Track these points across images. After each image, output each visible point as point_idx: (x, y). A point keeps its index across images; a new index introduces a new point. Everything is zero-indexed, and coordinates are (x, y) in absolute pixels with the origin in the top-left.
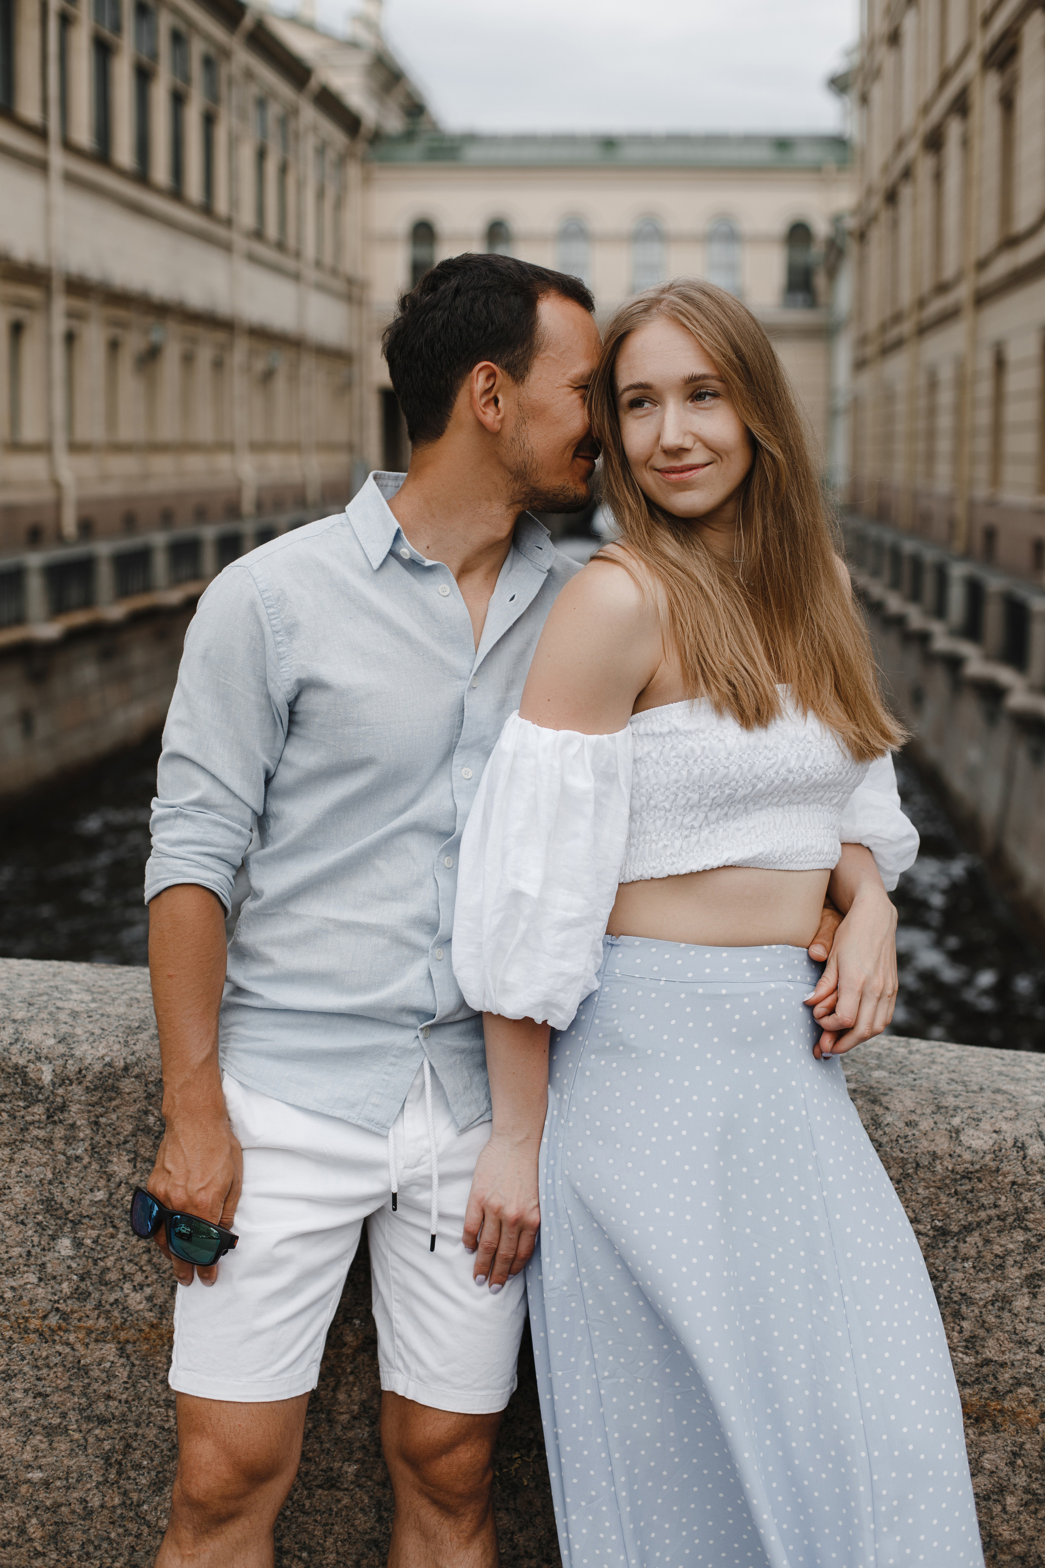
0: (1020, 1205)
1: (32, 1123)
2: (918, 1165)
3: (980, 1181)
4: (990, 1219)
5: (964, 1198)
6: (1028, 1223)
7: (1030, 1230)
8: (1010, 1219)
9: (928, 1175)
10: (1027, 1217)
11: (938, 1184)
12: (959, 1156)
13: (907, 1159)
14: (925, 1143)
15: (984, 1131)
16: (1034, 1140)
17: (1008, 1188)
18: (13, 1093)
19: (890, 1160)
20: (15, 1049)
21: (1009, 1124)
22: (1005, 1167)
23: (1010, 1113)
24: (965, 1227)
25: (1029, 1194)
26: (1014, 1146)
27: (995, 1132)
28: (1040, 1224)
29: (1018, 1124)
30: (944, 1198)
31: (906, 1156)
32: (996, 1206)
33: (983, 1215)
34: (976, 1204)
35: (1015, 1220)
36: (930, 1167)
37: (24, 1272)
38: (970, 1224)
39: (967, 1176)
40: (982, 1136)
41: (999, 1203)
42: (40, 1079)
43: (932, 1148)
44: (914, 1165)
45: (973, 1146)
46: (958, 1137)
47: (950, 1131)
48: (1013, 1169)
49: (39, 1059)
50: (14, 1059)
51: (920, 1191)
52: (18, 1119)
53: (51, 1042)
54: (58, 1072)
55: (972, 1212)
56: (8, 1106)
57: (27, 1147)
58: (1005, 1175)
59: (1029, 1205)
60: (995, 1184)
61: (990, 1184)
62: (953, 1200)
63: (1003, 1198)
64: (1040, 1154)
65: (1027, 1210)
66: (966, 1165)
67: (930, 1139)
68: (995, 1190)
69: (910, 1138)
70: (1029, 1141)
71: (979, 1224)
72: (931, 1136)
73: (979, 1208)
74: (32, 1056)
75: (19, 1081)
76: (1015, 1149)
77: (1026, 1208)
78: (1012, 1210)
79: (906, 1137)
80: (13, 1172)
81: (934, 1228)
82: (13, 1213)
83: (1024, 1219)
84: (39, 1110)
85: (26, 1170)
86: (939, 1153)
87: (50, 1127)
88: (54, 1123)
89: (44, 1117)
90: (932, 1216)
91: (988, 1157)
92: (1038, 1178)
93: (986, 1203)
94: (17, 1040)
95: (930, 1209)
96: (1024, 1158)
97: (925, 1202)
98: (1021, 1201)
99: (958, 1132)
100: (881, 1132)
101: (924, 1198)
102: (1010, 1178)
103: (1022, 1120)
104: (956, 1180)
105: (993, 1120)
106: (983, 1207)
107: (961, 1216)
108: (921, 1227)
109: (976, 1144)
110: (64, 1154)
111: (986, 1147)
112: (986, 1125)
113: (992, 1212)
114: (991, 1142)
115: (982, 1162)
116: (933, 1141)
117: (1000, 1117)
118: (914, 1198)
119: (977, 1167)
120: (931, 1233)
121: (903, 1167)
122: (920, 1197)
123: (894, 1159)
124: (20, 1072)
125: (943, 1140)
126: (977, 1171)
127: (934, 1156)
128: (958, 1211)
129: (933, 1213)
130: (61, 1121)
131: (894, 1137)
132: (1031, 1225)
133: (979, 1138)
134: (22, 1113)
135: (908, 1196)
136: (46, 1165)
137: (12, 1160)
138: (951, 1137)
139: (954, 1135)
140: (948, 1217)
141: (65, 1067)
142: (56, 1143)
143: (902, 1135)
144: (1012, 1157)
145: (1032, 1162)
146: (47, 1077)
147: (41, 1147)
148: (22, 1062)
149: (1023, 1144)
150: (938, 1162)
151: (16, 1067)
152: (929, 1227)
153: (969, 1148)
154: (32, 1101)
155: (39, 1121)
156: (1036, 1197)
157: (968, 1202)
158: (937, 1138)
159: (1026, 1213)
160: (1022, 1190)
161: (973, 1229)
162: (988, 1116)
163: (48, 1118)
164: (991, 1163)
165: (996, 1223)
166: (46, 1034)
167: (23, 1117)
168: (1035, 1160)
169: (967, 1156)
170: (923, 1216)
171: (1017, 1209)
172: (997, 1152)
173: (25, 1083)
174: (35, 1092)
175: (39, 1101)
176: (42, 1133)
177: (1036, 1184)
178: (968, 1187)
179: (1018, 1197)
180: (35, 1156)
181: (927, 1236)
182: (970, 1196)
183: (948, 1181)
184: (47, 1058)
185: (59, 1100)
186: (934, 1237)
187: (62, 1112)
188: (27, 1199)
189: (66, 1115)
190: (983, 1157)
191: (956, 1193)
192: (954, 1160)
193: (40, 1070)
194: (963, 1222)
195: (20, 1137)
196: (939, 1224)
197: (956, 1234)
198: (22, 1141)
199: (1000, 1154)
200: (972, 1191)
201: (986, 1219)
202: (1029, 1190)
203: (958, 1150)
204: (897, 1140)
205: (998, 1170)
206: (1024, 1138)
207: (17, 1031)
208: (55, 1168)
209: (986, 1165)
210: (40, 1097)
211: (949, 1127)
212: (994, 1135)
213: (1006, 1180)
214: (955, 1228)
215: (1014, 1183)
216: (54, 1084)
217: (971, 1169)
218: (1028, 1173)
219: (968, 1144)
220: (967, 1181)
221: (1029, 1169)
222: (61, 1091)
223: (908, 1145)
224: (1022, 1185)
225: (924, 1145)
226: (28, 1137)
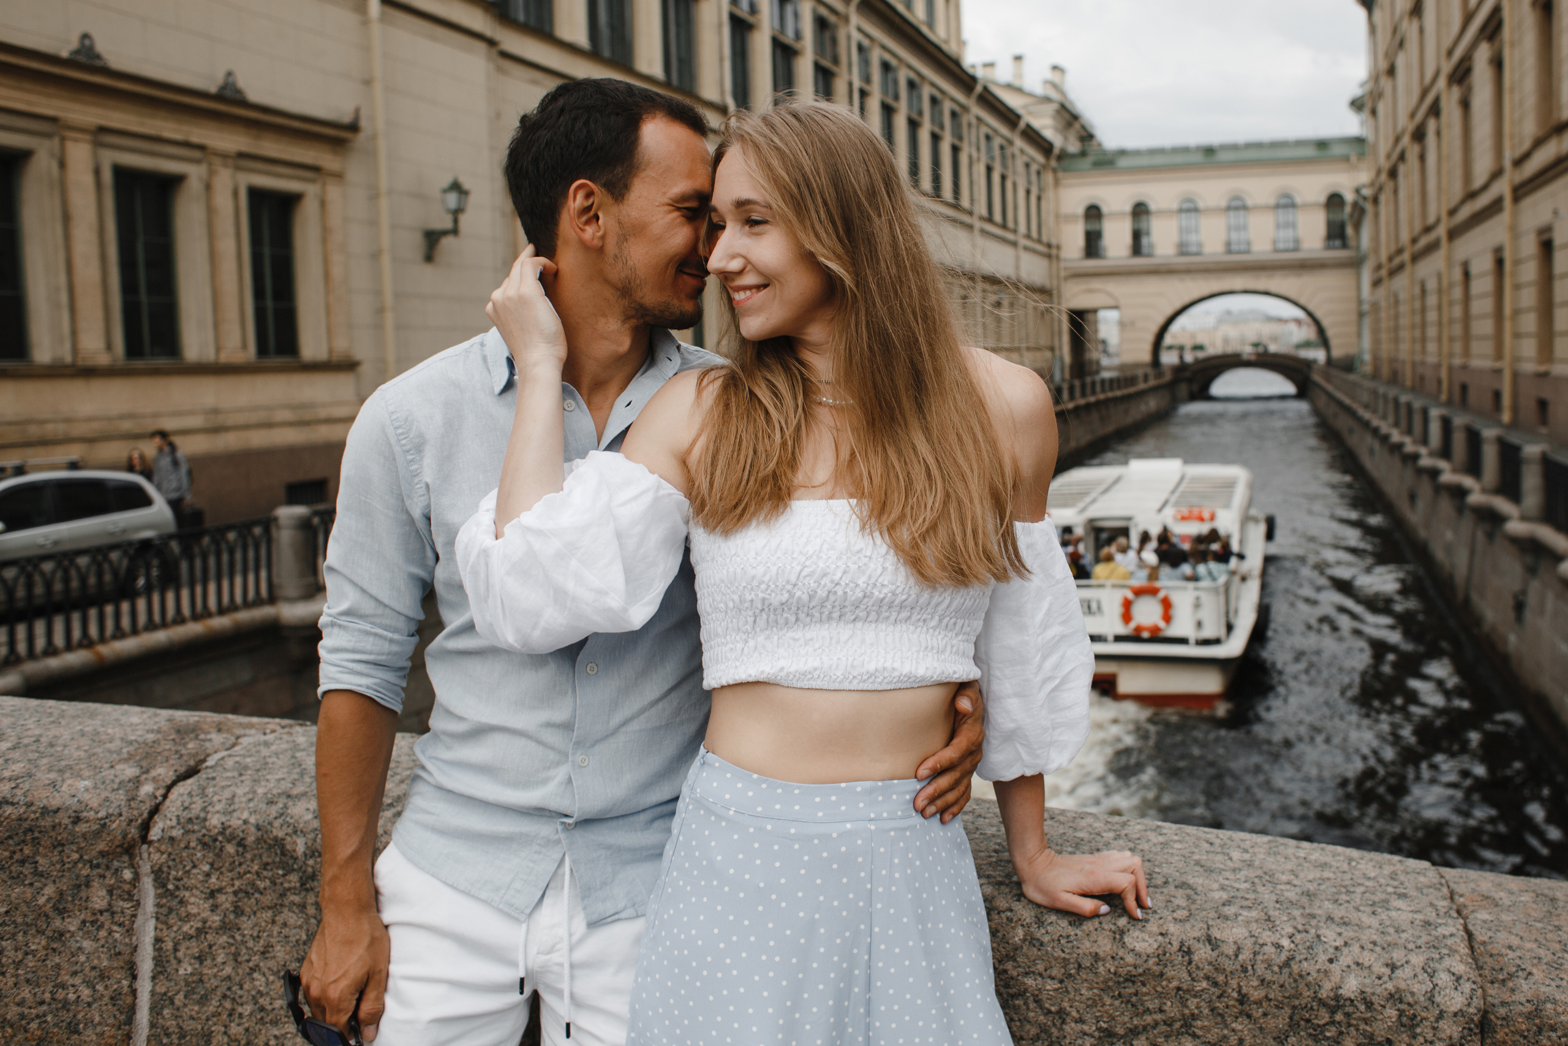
0: (1187, 1011)
1: (289, 889)
2: (1080, 966)
3: (1144, 984)
4: (1156, 1024)
5: (1128, 1001)
6: (1196, 1030)
7: (1199, 1037)
8: (1177, 1025)
9: (1091, 976)
10: (1195, 1023)
11: (1102, 986)
12: (1122, 959)
13: (1068, 960)
14: (1088, 944)
15: (1151, 934)
16: (1201, 945)
17: (1173, 993)
18: (274, 862)
19: (1051, 959)
20: (277, 824)
21: (1177, 927)
22: (1170, 972)
23: (1181, 914)
24: (1130, 1030)
25: (1196, 1000)
26: (1180, 950)
27: (1162, 934)
28: (1209, 1031)
29: (1188, 926)
30: (1108, 1001)
31: (1067, 957)
32: (1161, 1011)
33: (1148, 1019)
34: (1141, 1009)
35: (1182, 1026)
36: (1092, 969)
37: (285, 1023)
38: (1136, 1027)
39: (1130, 979)
40: (1147, 938)
41: (1165, 1008)
42: (294, 851)
43: (1095, 949)
44: (1076, 966)
45: (1137, 949)
46: (1121, 939)
47: (1114, 932)
48: (1178, 975)
49: (295, 832)
50: (275, 832)
51: (1083, 991)
52: (278, 887)
53: (309, 816)
54: (310, 844)
55: (1137, 1015)
56: (270, 874)
57: (286, 910)
58: (1169, 980)
59: (1196, 1011)
60: (1159, 989)
61: (1154, 988)
62: (1117, 1003)
63: (1169, 1003)
64: (1206, 959)
65: (1194, 1017)
66: (1129, 968)
67: (1092, 939)
68: (1160, 995)
69: (1072, 938)
70: (1195, 946)
71: (1145, 1028)
72: (1093, 937)
73: (1144, 1012)
74: (290, 830)
75: (278, 852)
76: (1180, 954)
77: (1193, 1015)
78: (1178, 1016)
79: (1068, 937)
80: (275, 933)
81: (1099, 1029)
82: (275, 969)
83: (1191, 1026)
84: (294, 878)
85: (286, 931)
86: (1101, 954)
87: (303, 893)
88: (307, 890)
89: (298, 885)
90: (1097, 1017)
91: (1151, 961)
92: (1204, 984)
93: (1151, 1007)
94: (282, 815)
95: (1095, 1010)
96: (1190, 963)
97: (1089, 1003)
98: (1187, 1007)
99: (1122, 933)
100: (1043, 931)
101: (1088, 999)
102: (1175, 984)
103: (1192, 921)
104: (1119, 983)
105: (1161, 922)
106: (1147, 1011)
107: (1126, 1019)
108: (1086, 1028)
109: (1140, 946)
110: (315, 918)
111: (1150, 951)
112: (1153, 927)
113: (1158, 1017)
114: (1155, 946)
115: (1145, 966)
116: (1096, 942)
117: (1170, 918)
118: (1077, 998)
119: (1141, 970)
120: (1096, 1034)
121: (1064, 967)
122: (1084, 998)
123: (1056, 959)
124: (279, 843)
125: (1106, 941)
126: (1140, 975)
127: (1096, 957)
128: (1123, 1013)
129: (1098, 1014)
130: (312, 889)
131: (1056, 937)
132: (1199, 1033)
133: (1144, 940)
134: (281, 880)
135: (1071, 996)
136: (301, 927)
137: (274, 922)
138: (1115, 938)
139: (1118, 936)
140: (1113, 1019)
141: (315, 840)
142: (308, 907)
143: (1064, 934)
144: (1176, 962)
145: (1198, 968)
146: (300, 848)
147: (297, 911)
148: (281, 834)
149: (1189, 948)
150: (1100, 963)
151: (276, 839)
152: (1094, 1028)
153: (1133, 950)
154: (289, 871)
155: (295, 888)
156: (1203, 1004)
157: (1133, 1005)
158: (1100, 938)
159: (1194, 1019)
160: (1188, 996)
161: (1139, 1033)
162: (1157, 916)
163: (302, 885)
164: (1155, 968)
165: (1163, 1028)
166: (308, 809)
167: (282, 884)
168: (1201, 966)
169: (1130, 959)
170: (1088, 1017)
171: (1183, 1015)
172: (1161, 956)
173: (283, 854)
174: (291, 862)
175: (294, 870)
176: (296, 899)
177: (1202, 991)
178: (1132, 990)
179: (1184, 1003)
180: (292, 918)
181: (1093, 1037)
182: (1134, 999)
183: (1111, 984)
184: (302, 832)
185: (310, 870)
186: (1100, 1038)
187: (313, 880)
188: (287, 957)
189: (316, 883)
190: (1146, 961)
191: (1120, 995)
192: (1116, 963)
193: (295, 843)
194: (1129, 1025)
195: (280, 902)
196: (1104, 1025)
197: (1122, 1037)
198: (282, 905)
199: (1165, 958)
200: (1136, 994)
201: (1152, 1023)
202: (1195, 996)
203: (1121, 953)
204: (1059, 940)
205: (1162, 975)
206: (1191, 942)
207: (286, 807)
208: (308, 930)
209: (1149, 969)
210: (295, 866)
211: (1113, 928)
212: (1160, 938)
213: (1171, 986)
214: (1121, 1031)
215: (1179, 989)
216: (306, 855)
217: (1134, 972)
218: (1193, 979)
219: (1131, 947)
220: (1130, 984)
221: (1194, 975)
222: (311, 862)
223: (1070, 945)
224: (1188, 991)
225: (1086, 946)
226: (286, 902)
